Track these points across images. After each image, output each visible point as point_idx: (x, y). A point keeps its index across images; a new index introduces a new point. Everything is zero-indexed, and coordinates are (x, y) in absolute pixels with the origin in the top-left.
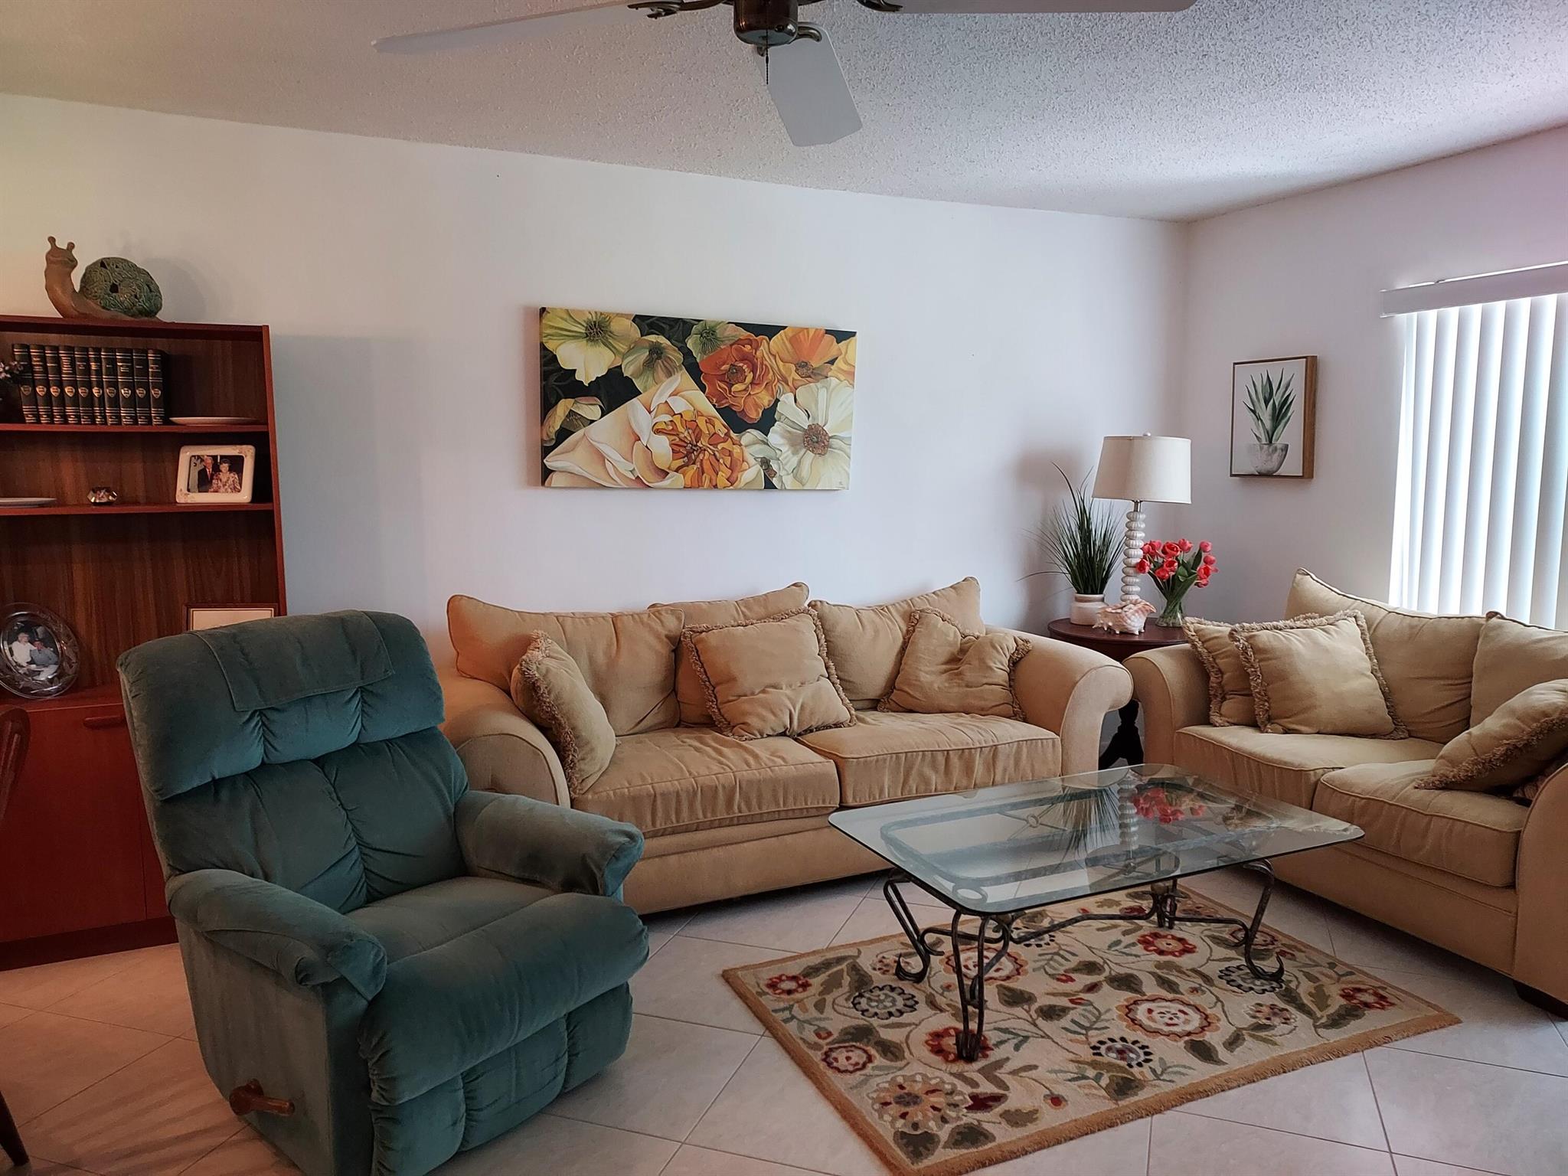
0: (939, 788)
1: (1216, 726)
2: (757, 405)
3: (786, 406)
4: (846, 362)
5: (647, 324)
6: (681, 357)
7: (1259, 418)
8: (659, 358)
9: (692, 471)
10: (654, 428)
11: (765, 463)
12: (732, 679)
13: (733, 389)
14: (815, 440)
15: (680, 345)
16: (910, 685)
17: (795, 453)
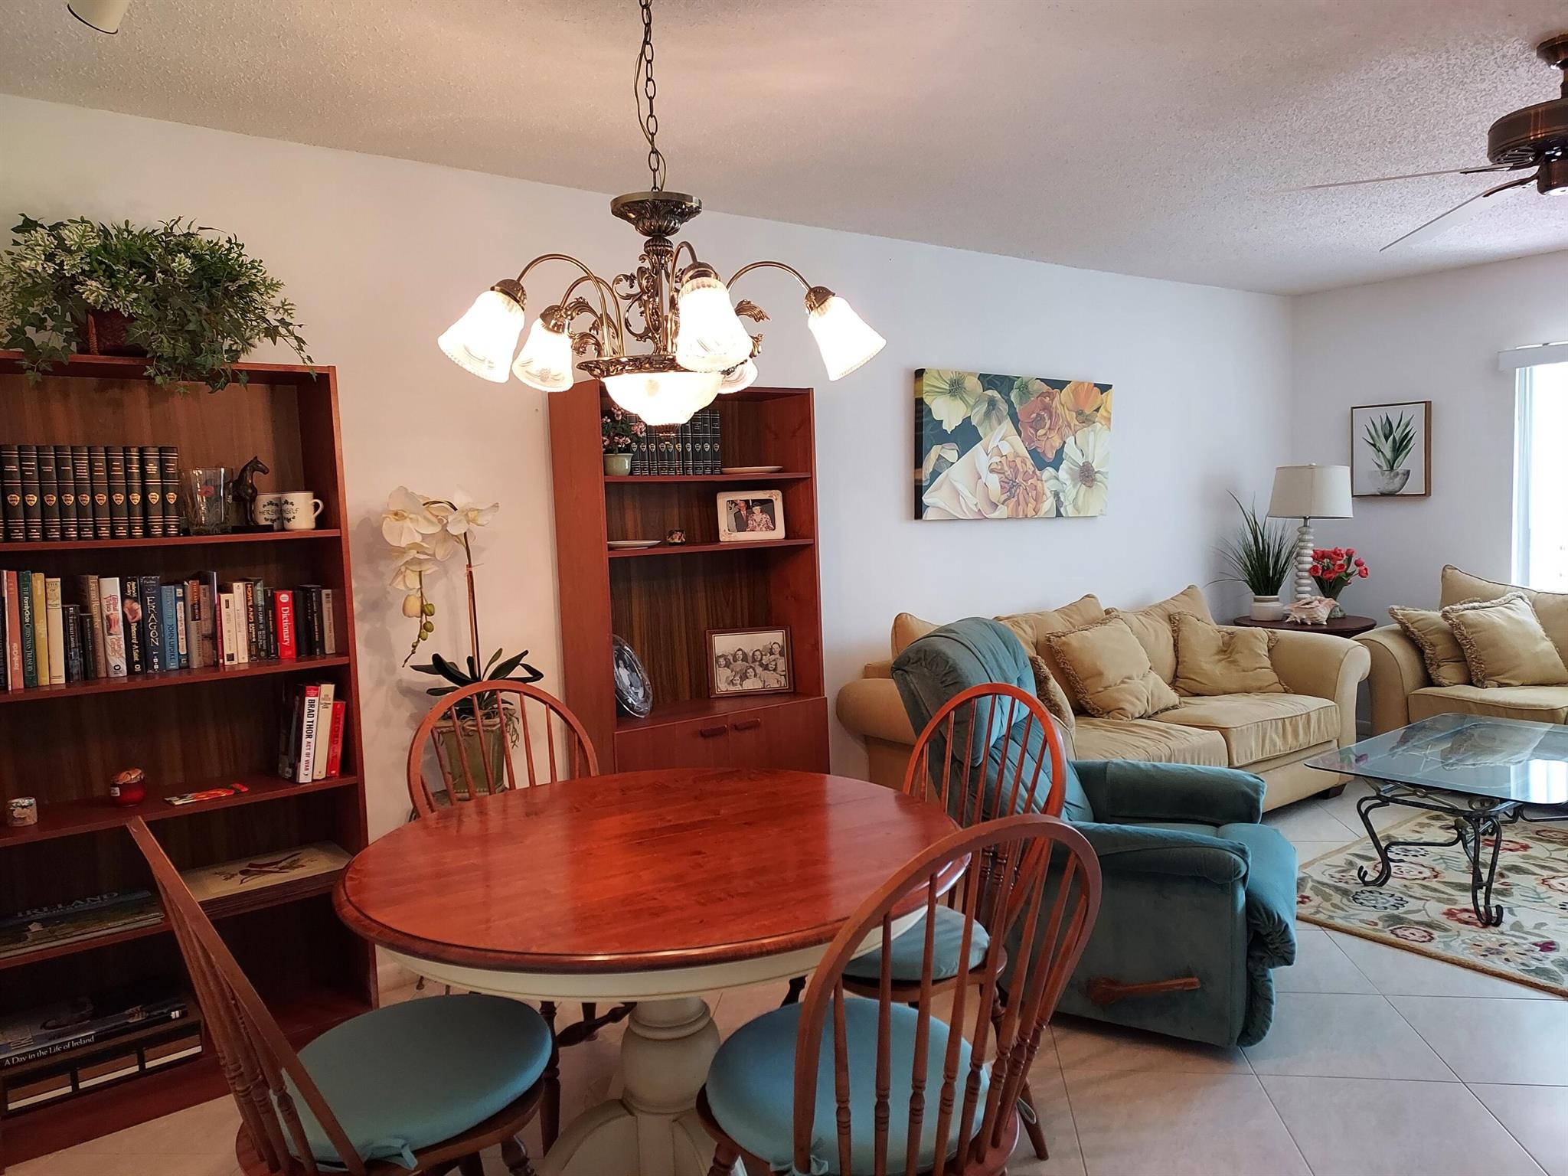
0: (1282, 749)
1: (1444, 686)
2: (1052, 447)
3: (1070, 449)
4: (1106, 410)
5: (989, 381)
6: (1007, 407)
7: (1379, 450)
8: (993, 409)
9: (1012, 504)
10: (991, 467)
11: (1056, 495)
12: (1100, 674)
13: (1038, 434)
14: (1086, 475)
15: (1006, 398)
16: (1195, 673)
17: (1074, 486)
